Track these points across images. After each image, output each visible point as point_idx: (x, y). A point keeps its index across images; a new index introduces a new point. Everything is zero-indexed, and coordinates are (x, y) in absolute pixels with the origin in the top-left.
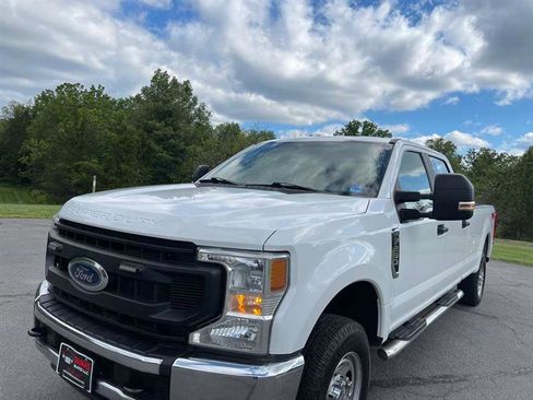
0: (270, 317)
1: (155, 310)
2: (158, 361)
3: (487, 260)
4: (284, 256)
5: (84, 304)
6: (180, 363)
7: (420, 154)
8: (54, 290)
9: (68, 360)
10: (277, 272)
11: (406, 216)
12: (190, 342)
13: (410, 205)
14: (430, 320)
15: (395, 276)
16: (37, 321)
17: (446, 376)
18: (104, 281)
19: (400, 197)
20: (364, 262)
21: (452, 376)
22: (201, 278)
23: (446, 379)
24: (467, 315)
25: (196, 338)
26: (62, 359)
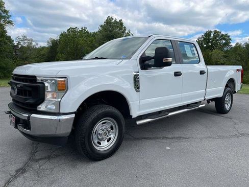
0: (59, 100)
2: (27, 115)
3: (235, 92)
4: (64, 79)
7: (170, 40)
11: (144, 67)
12: (38, 109)
14: (170, 114)
15: (138, 91)
18: (16, 92)
19: (142, 59)
21: (183, 137)
23: (179, 138)
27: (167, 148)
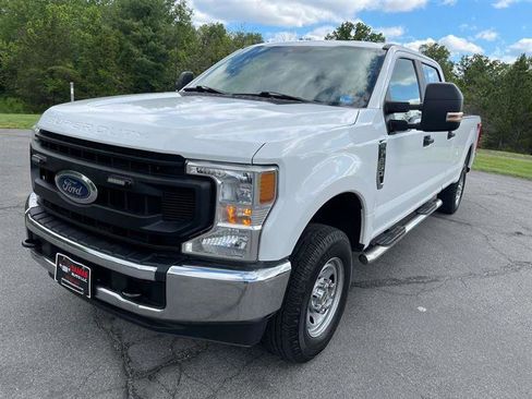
0: (259, 227)
1: (147, 223)
2: (153, 269)
3: (468, 170)
4: (273, 169)
5: (76, 216)
6: (174, 270)
7: (413, 61)
8: (43, 202)
9: (65, 269)
10: (266, 185)
11: (394, 127)
12: (183, 251)
13: (398, 116)
14: (409, 228)
15: (379, 187)
16: (30, 233)
17: (421, 277)
18: (94, 194)
19: (390, 108)
20: (351, 174)
21: (425, 277)
22: (191, 191)
23: (419, 280)
24: (443, 223)
25: (188, 247)
26: (59, 268)
27: (421, 309)
